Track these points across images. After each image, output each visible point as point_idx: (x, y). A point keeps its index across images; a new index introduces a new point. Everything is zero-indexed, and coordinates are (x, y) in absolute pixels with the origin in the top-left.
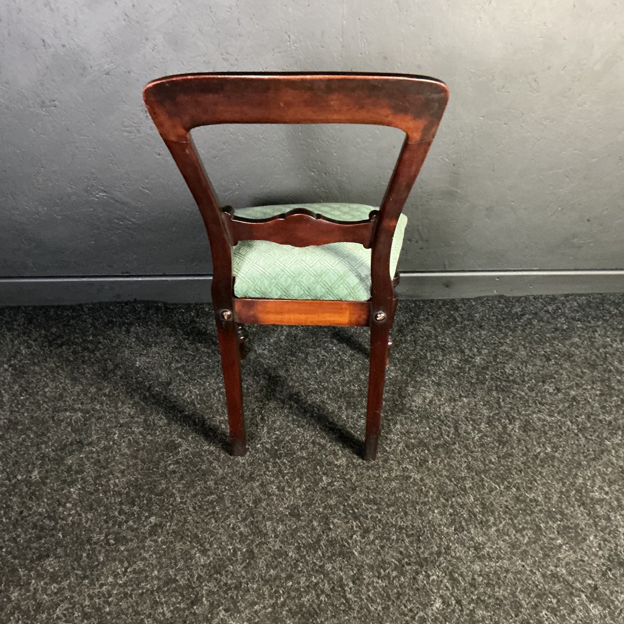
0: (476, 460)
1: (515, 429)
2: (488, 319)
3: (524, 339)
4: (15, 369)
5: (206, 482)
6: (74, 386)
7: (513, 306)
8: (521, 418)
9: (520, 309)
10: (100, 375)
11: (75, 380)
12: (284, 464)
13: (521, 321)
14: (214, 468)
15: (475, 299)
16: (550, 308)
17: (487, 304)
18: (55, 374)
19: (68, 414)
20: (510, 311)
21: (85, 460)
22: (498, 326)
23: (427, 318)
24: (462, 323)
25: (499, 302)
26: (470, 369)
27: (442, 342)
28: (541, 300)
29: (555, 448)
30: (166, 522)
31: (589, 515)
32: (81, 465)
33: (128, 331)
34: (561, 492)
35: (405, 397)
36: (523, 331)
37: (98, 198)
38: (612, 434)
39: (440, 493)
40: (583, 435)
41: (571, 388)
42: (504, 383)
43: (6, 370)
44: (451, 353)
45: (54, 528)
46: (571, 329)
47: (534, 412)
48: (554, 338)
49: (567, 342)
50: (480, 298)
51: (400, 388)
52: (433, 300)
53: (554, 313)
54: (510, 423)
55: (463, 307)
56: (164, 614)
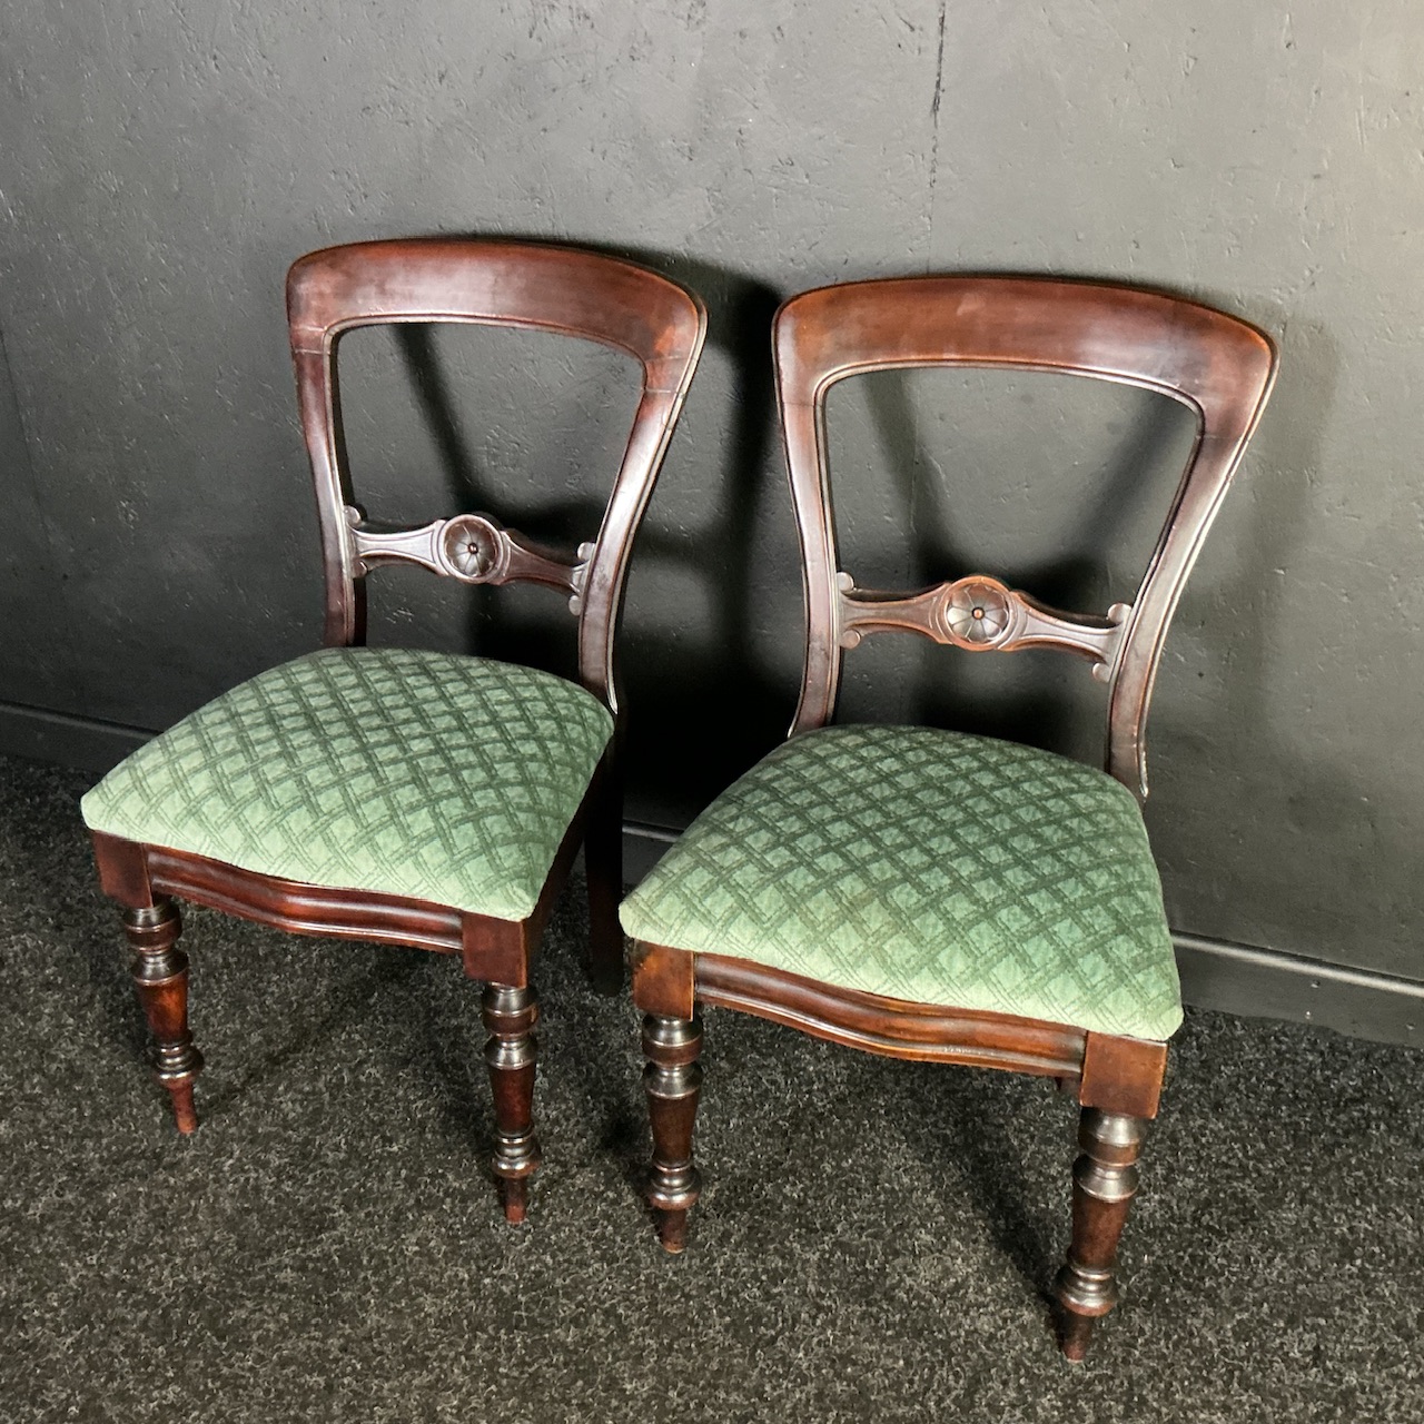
3: (1315, 1176)
5: (326, 1337)
7: (1345, 1067)
10: (290, 1004)
11: (237, 1004)
12: (511, 1349)
14: (364, 1306)
25: (1312, 1046)
36: (1330, 1149)
41: (1360, 1360)
42: (1180, 1292)
47: (1208, 1405)
48: (1401, 1196)
51: (900, 1227)
54: (1125, 1418)
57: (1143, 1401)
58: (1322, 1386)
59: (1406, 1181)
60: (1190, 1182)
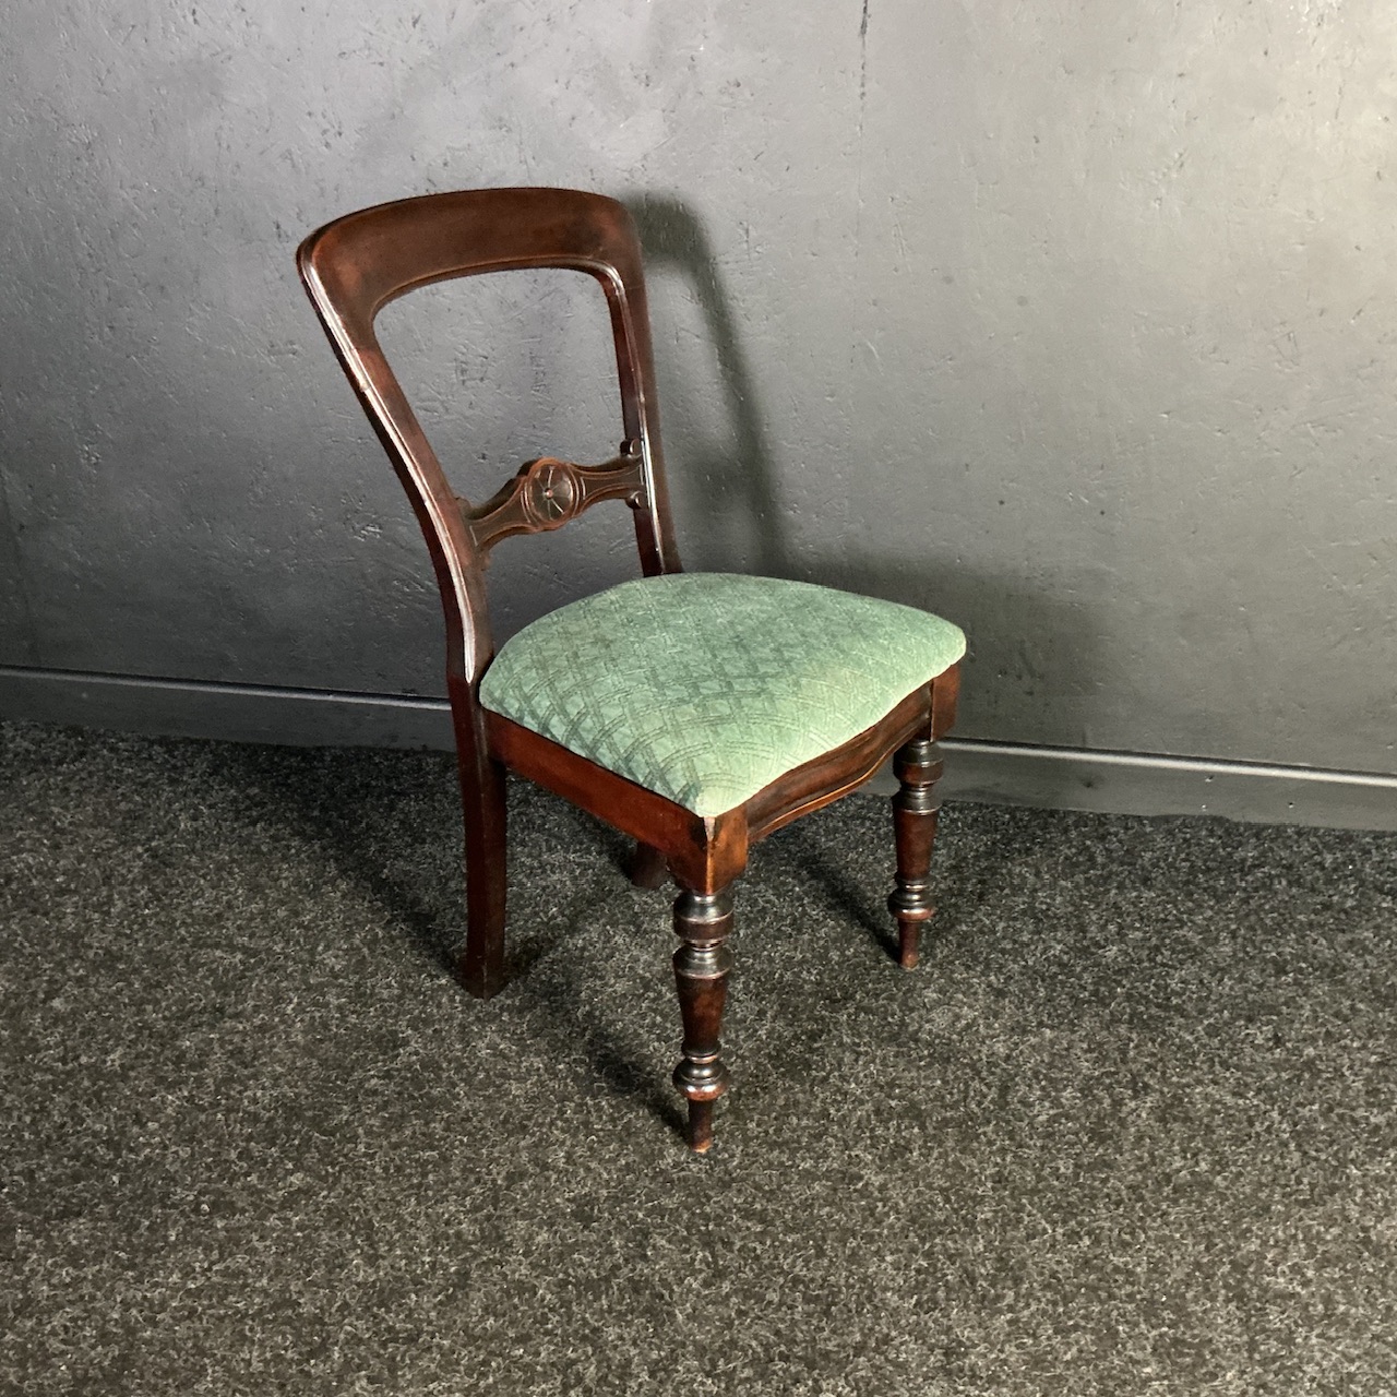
0: (1023, 1165)
1: (1142, 1111)
2: (1171, 866)
3: (1239, 921)
4: (154, 856)
5: (427, 1124)
6: (249, 900)
7: (1240, 844)
8: (1166, 1090)
9: (1255, 853)
10: (307, 886)
11: (255, 890)
12: (599, 1109)
13: (1250, 878)
14: (456, 1097)
15: (1153, 820)
16: (1329, 859)
17: (1181, 835)
18: (225, 874)
19: (218, 953)
20: (1230, 854)
21: (216, 1046)
22: (1187, 883)
23: (1029, 849)
24: (1104, 866)
25: (1211, 833)
26: (1085, 969)
27: (1042, 903)
28: (1312, 839)
29: (1221, 1164)
30: (323, 1189)
31: (1244, 1323)
32: (204, 1053)
33: (391, 807)
34: (1198, 1265)
35: (912, 1010)
36: (1245, 901)
37: (365, 537)
38: (1371, 1154)
39: (913, 1221)
40: (1299, 1146)
41: (1312, 1040)
42: (1153, 1011)
43: (139, 856)
44: (1054, 928)
45: (110, 1165)
46: (1364, 909)
47: (1199, 1082)
48: (1311, 925)
49: (1341, 938)
50: (1167, 819)
51: (908, 990)
52: (1057, 812)
53: (1335, 870)
54: (1134, 1097)
55: (1122, 835)
56: (248, 1363)
57: (1146, 1086)
58: (1287, 1060)
59: (1313, 916)
60: (1139, 935)
